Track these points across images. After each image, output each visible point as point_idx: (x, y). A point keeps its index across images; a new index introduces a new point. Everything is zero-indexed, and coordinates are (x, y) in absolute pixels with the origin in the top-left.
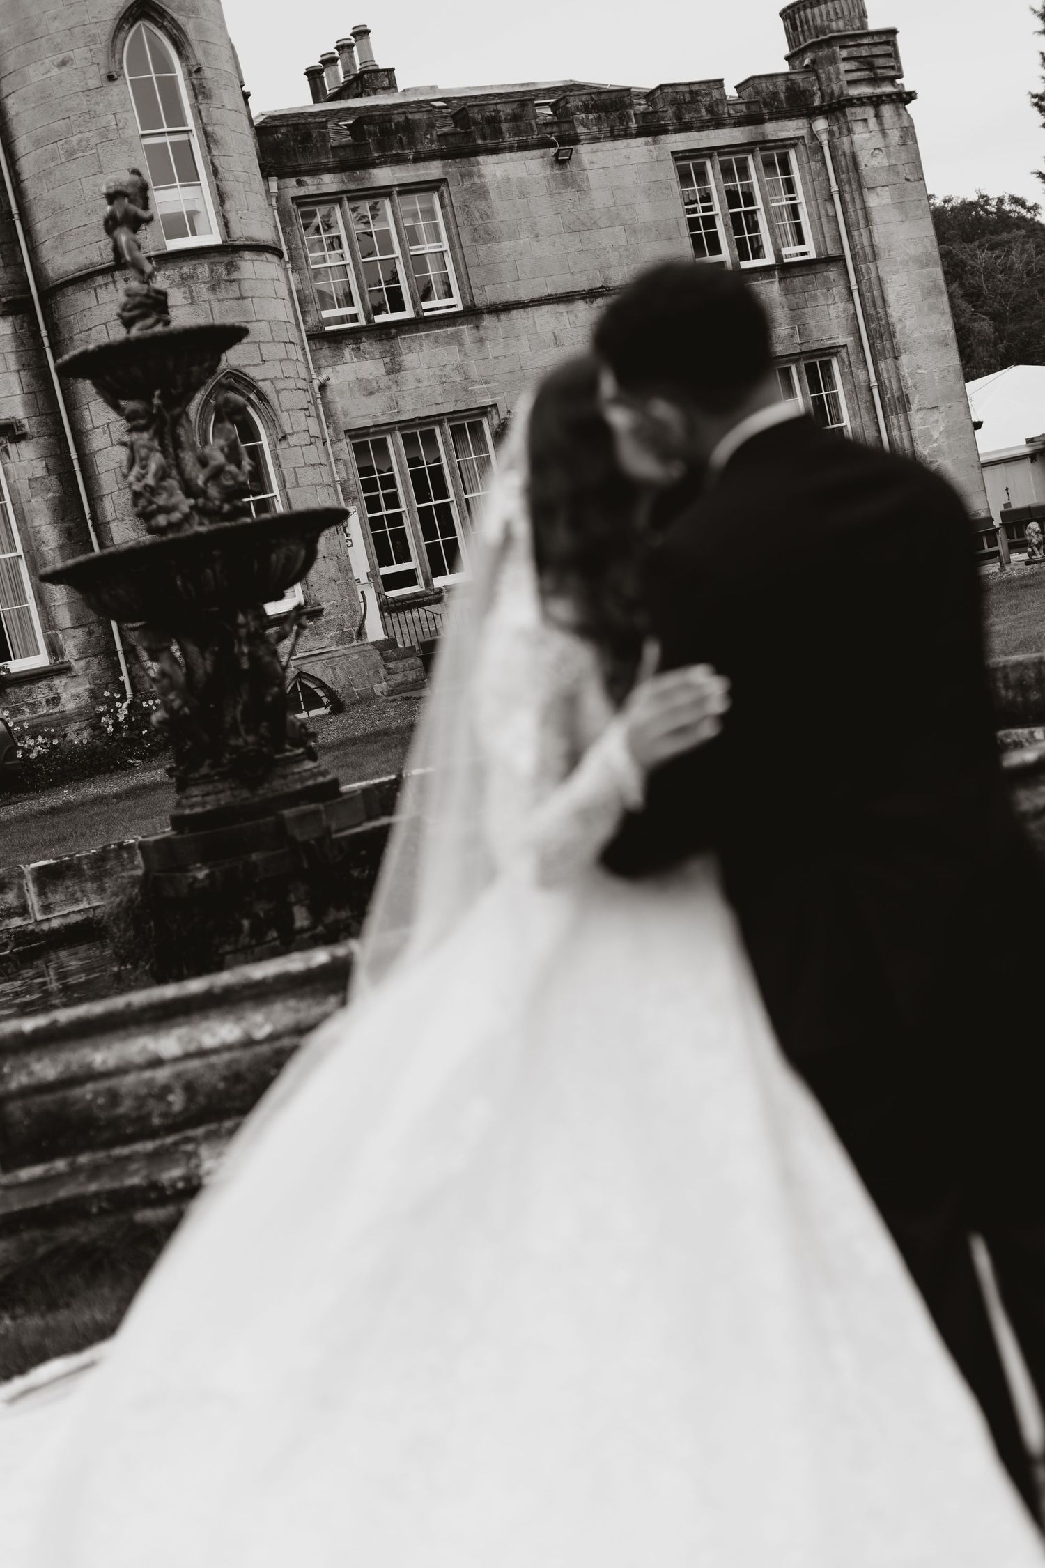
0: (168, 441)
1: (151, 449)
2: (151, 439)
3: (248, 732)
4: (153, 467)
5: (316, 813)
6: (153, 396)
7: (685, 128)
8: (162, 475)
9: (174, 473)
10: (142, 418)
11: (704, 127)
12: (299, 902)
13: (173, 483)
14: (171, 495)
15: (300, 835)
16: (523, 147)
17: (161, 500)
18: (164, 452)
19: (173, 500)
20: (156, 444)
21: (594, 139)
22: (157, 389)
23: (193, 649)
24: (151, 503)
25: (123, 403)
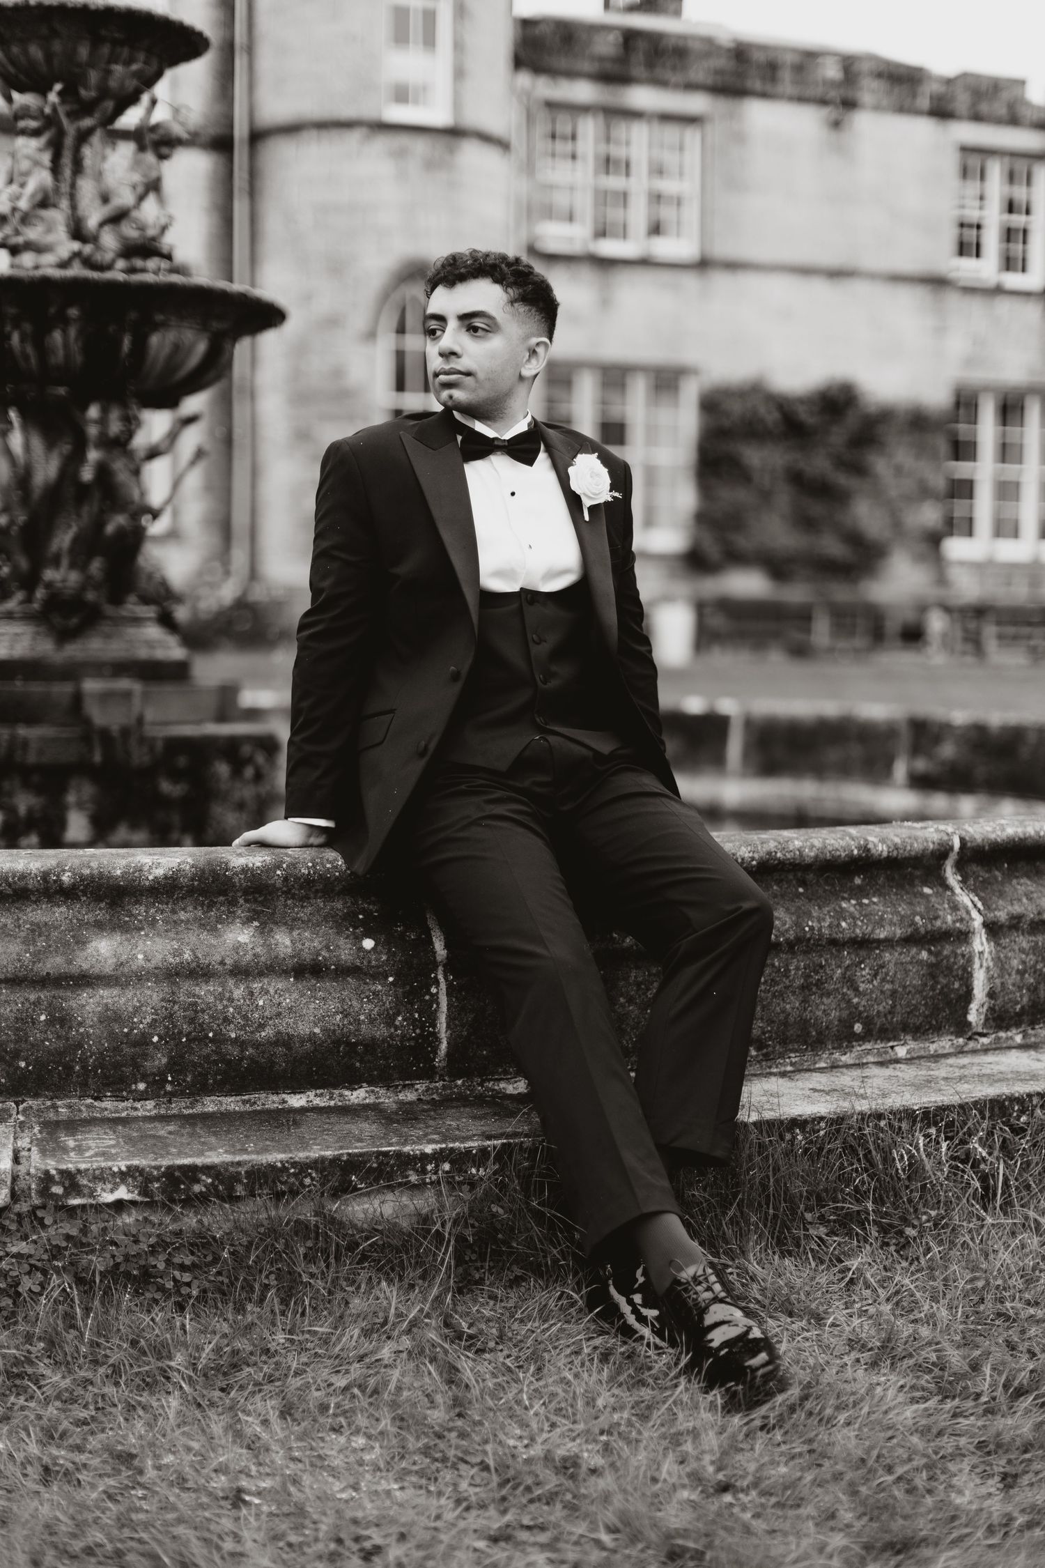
0: (67, 160)
1: (37, 163)
2: (40, 150)
3: (72, 566)
4: (32, 186)
5: (127, 695)
6: (50, 89)
7: (977, 117)
8: (44, 202)
9: (64, 203)
10: (34, 118)
11: (998, 121)
12: (80, 806)
13: (58, 216)
14: (49, 230)
15: (99, 716)
16: (801, 99)
17: (33, 233)
18: (55, 170)
19: (50, 239)
20: (46, 158)
21: (877, 108)
22: (57, 81)
23: (37, 443)
24: (17, 233)
25: (16, 95)
